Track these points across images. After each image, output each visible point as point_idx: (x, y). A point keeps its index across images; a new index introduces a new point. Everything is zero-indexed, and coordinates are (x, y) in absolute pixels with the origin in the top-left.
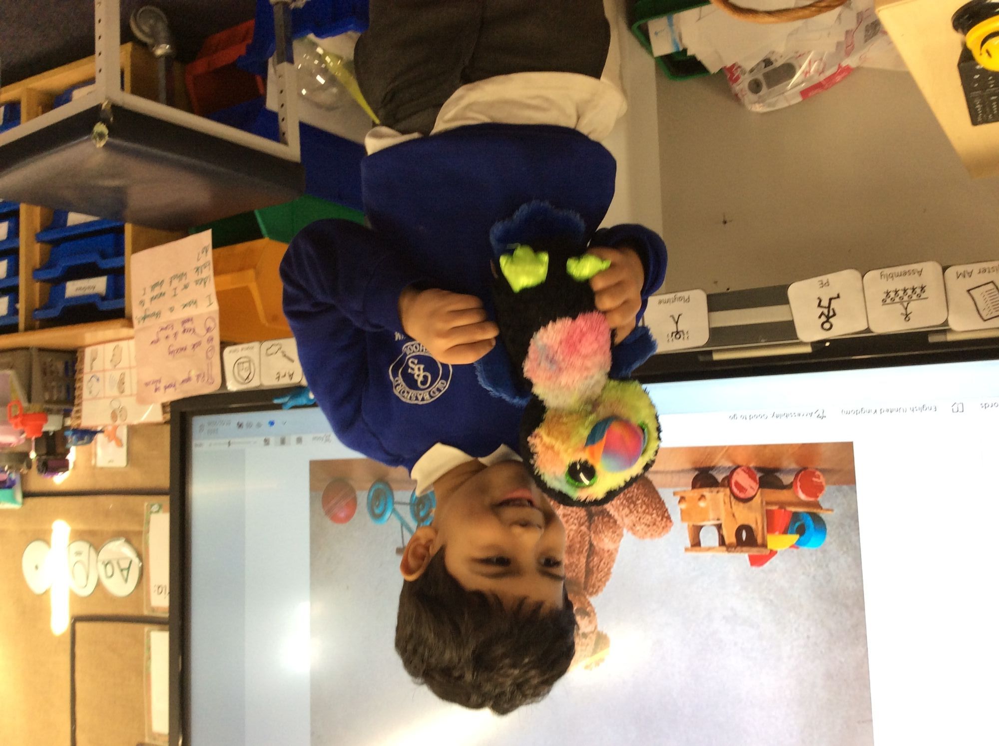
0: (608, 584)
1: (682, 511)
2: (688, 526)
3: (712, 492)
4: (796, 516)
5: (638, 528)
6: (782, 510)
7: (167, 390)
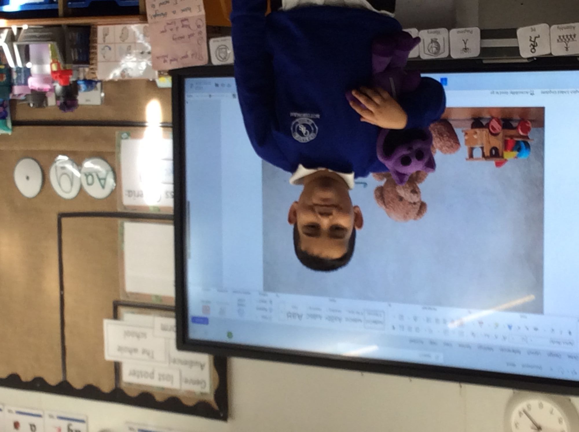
1: (465, 140)
2: (469, 148)
3: (480, 130)
4: (518, 143)
5: (444, 148)
6: (512, 140)
7: (172, 62)
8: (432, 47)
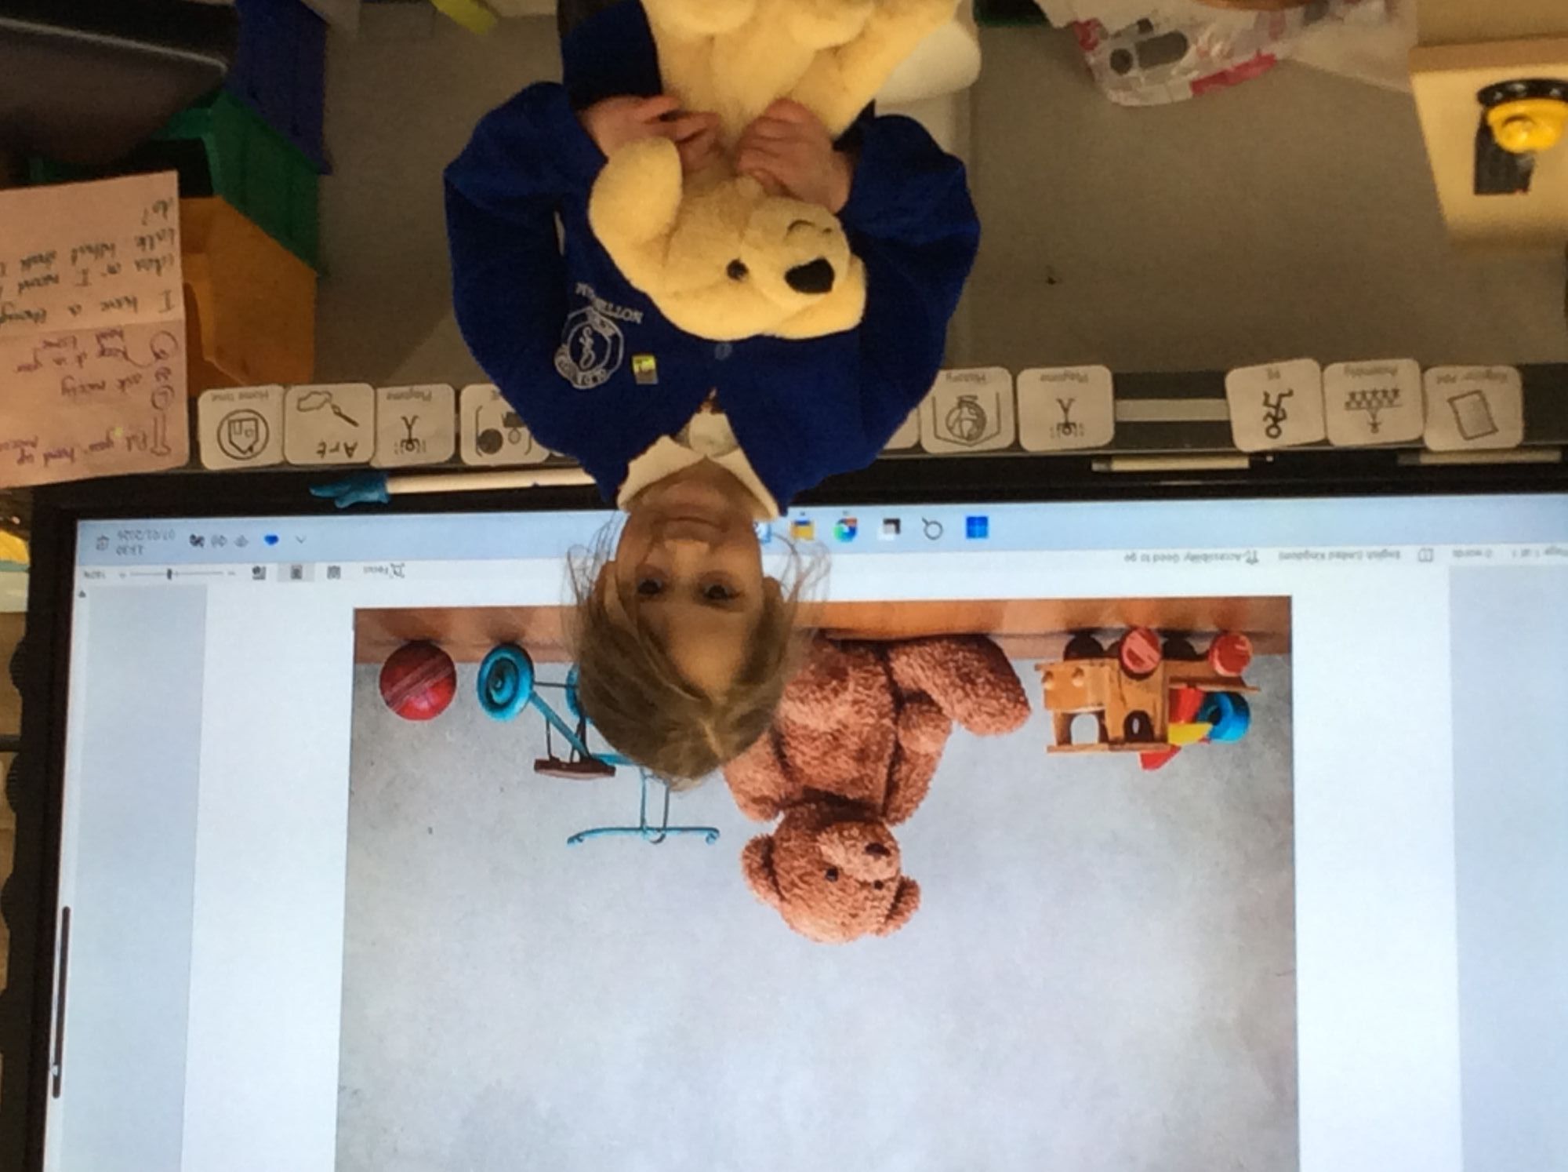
0: (922, 805)
1: (1046, 692)
2: (1056, 715)
3: (1092, 665)
4: (1210, 697)
5: (976, 719)
6: (1192, 691)
7: (52, 462)
8: (960, 420)
